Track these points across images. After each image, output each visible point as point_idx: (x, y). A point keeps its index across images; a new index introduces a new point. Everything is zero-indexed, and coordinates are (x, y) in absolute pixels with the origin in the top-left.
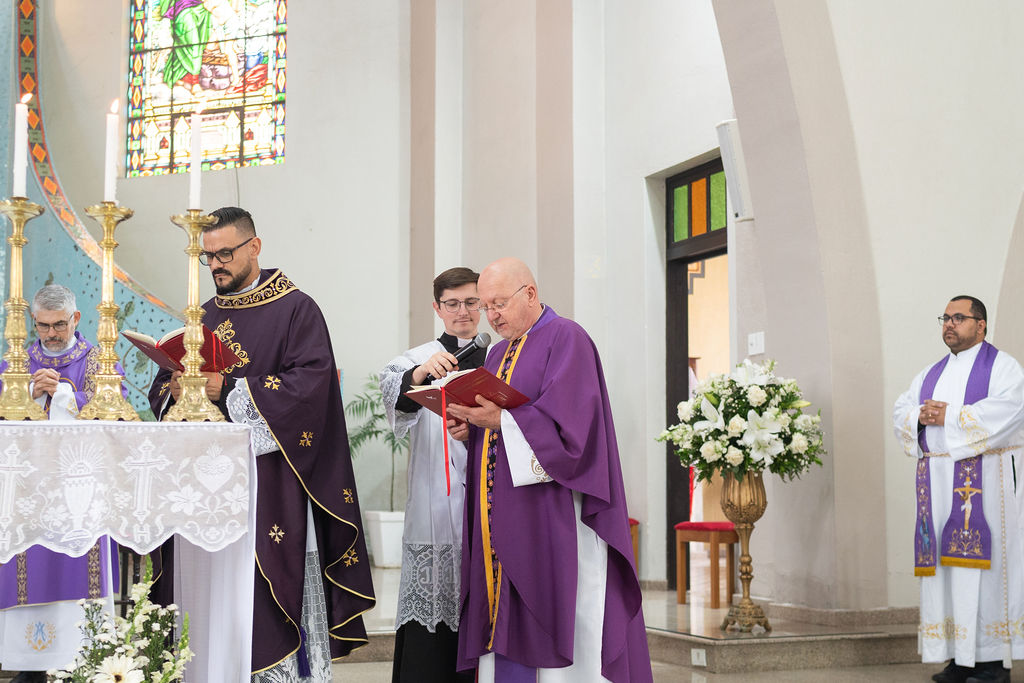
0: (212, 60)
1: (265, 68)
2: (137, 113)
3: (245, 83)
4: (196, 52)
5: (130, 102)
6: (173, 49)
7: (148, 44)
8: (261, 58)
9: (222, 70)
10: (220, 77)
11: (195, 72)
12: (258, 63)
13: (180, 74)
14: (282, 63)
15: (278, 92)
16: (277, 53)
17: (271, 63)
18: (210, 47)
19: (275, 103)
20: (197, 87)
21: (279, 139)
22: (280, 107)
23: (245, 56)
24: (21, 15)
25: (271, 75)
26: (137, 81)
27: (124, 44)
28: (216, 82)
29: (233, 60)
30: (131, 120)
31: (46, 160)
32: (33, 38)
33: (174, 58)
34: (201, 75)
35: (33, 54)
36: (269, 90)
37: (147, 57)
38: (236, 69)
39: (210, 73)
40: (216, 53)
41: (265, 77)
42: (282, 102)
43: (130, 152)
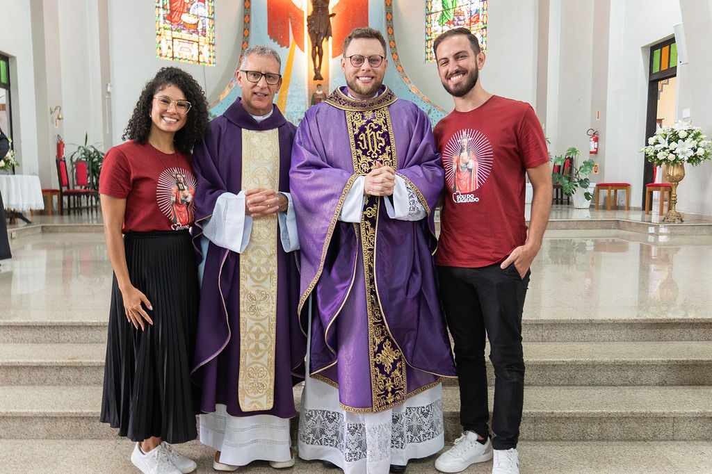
0: (457, 14)
1: (479, 15)
2: (429, 38)
3: (471, 22)
4: (451, 11)
5: (427, 34)
6: (443, 11)
7: (433, 11)
8: (477, 11)
9: (462, 18)
10: (460, 20)
11: (451, 20)
12: (476, 13)
13: (445, 21)
14: (485, 12)
15: (484, 24)
16: (483, 8)
17: (481, 13)
18: (457, 9)
19: (482, 29)
20: (452, 25)
21: (484, 43)
22: (484, 30)
23: (471, 11)
24: (386, 5)
25: (481, 17)
26: (429, 26)
27: (424, 11)
28: (459, 23)
29: (466, 13)
30: (427, 41)
31: (398, 59)
32: (391, 14)
33: (443, 15)
34: (454, 20)
35: (391, 20)
36: (480, 24)
37: (433, 16)
38: (467, 17)
39: (457, 20)
40: (459, 11)
41: (478, 19)
42: (485, 28)
43: (427, 53)
